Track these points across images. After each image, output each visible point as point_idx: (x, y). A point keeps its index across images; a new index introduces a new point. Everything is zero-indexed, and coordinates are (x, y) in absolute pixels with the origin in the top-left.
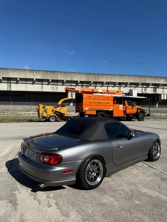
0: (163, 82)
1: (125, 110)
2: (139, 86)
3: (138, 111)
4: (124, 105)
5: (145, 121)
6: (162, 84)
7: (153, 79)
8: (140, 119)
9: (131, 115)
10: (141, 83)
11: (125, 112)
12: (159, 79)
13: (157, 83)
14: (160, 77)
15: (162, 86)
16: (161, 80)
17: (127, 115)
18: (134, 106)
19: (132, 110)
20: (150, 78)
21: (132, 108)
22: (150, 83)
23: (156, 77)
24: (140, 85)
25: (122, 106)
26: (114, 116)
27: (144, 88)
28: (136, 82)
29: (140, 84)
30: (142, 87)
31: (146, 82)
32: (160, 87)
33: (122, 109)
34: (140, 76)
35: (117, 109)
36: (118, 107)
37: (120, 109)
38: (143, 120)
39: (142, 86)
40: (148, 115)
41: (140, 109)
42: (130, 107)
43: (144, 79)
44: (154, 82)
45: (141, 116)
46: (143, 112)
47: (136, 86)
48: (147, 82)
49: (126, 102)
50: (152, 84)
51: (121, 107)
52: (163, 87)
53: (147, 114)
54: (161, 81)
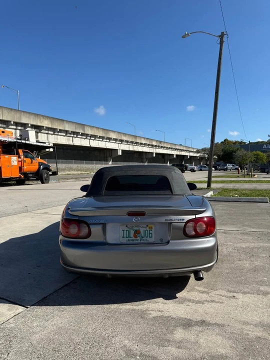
0: (48, 125)
1: (20, 166)
2: (10, 127)
3: (40, 167)
4: (19, 157)
5: (51, 184)
6: (46, 127)
7: (32, 117)
8: (44, 181)
9: (29, 174)
10: (14, 122)
11: (20, 168)
12: (41, 118)
13: (39, 124)
14: (43, 116)
15: (45, 130)
16: (44, 120)
17: (25, 174)
18: (33, 158)
19: (32, 165)
20: (28, 115)
21: (32, 162)
22: (28, 124)
23: (37, 115)
24: (11, 125)
25: (16, 158)
26: (3, 177)
27: (18, 131)
28: (5, 119)
29: (12, 123)
30: (15, 129)
31: (22, 122)
32: (43, 131)
33: (16, 163)
34: (12, 109)
35: (7, 164)
36: (9, 161)
37: (13, 164)
38: (48, 183)
39: (15, 127)
40: (55, 173)
41: (42, 164)
42: (28, 160)
43: (18, 115)
44: (35, 123)
45: (45, 176)
46: (47, 168)
47: (5, 126)
48: (24, 121)
49: (20, 151)
50: (31, 125)
51: (14, 160)
52: (47, 132)
53: (52, 172)
54: (45, 122)
